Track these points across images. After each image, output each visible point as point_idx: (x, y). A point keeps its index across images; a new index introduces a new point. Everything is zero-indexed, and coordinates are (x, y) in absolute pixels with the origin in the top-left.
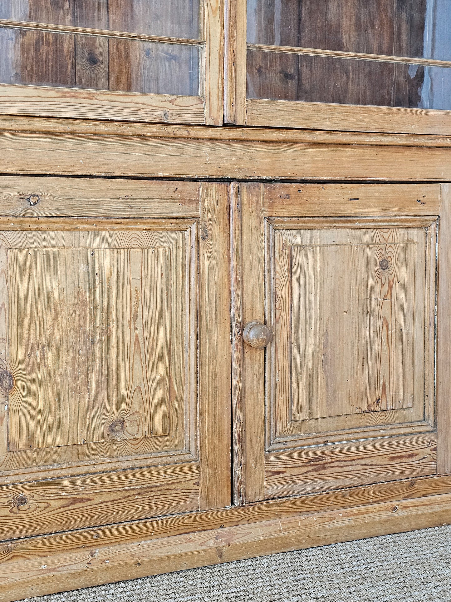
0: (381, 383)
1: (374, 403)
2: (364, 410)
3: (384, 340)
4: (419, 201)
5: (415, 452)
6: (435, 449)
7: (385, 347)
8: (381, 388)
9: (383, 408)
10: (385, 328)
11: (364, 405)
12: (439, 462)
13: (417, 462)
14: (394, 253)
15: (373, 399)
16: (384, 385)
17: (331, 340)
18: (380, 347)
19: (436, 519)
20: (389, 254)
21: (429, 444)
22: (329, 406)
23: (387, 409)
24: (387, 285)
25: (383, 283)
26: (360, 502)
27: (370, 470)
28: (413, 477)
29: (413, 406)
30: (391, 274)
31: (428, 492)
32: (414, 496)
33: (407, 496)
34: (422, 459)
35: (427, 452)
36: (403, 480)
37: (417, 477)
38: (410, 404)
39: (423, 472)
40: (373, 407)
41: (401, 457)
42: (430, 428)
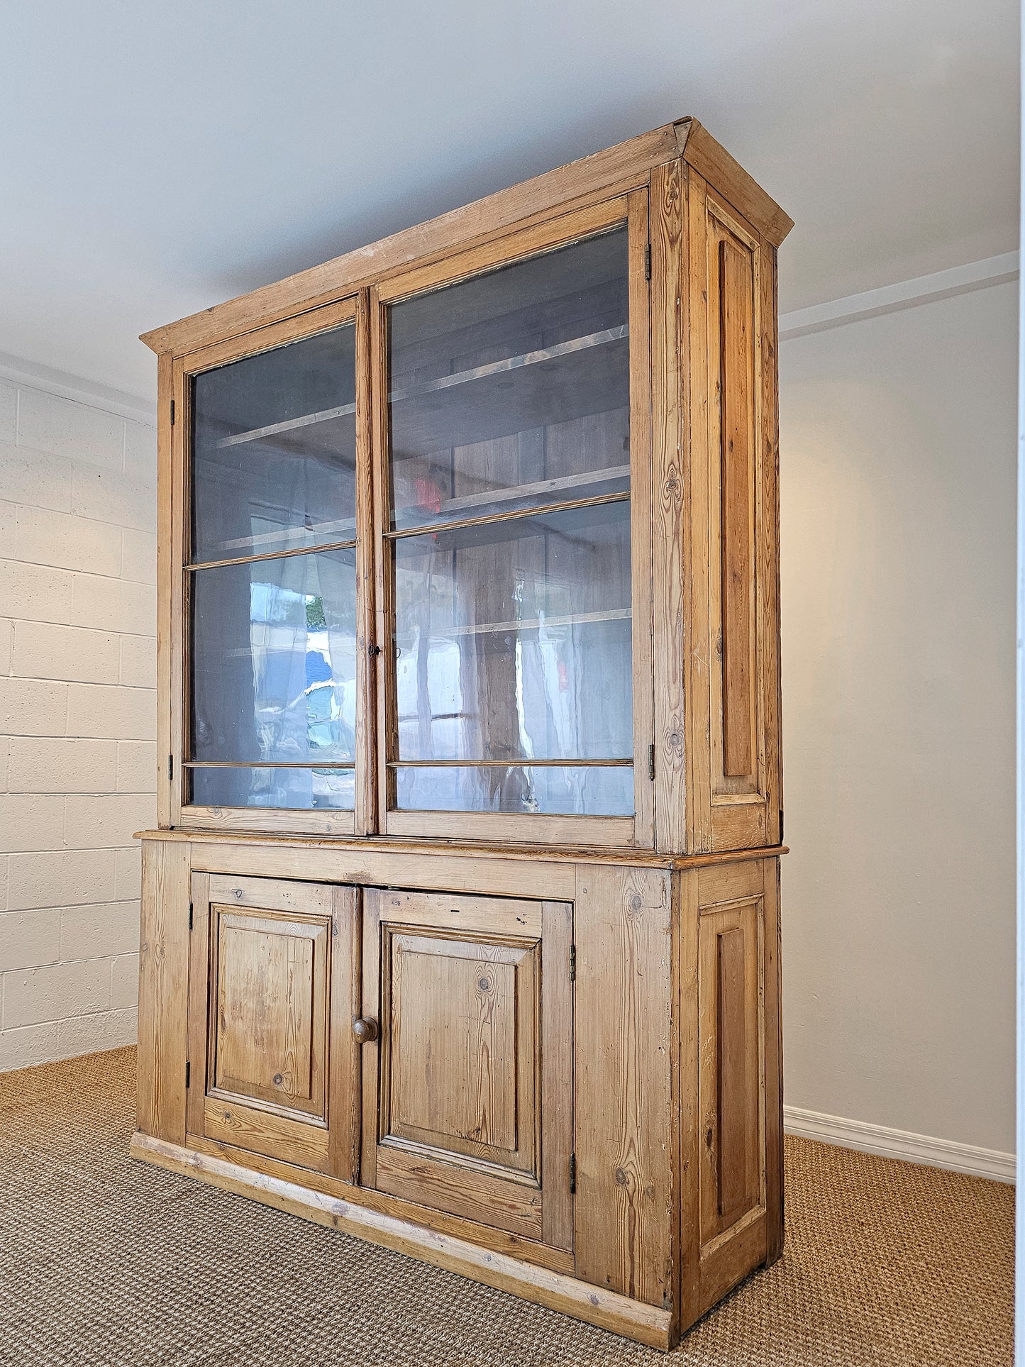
0: (482, 1112)
1: (474, 1131)
2: (463, 1135)
3: (485, 1067)
4: (519, 920)
5: (518, 1205)
6: (541, 1211)
7: (485, 1074)
8: (481, 1118)
9: (484, 1140)
10: (485, 1053)
11: (463, 1129)
12: (544, 1228)
13: (519, 1217)
14: (493, 973)
15: (472, 1128)
16: (484, 1115)
17: (433, 1052)
19: (530, 1292)
20: (489, 974)
21: (533, 1201)
22: (430, 1120)
23: (487, 1143)
24: (487, 1006)
25: (483, 1003)
26: (459, 1234)
27: (469, 1204)
28: (515, 1233)
29: (517, 1150)
30: (491, 996)
31: (532, 1258)
32: (515, 1254)
33: (508, 1251)
34: (525, 1216)
35: (530, 1209)
36: (503, 1231)
37: (519, 1235)
38: (512, 1147)
39: (526, 1232)
40: (472, 1136)
41: (502, 1203)
42: (535, 1184)
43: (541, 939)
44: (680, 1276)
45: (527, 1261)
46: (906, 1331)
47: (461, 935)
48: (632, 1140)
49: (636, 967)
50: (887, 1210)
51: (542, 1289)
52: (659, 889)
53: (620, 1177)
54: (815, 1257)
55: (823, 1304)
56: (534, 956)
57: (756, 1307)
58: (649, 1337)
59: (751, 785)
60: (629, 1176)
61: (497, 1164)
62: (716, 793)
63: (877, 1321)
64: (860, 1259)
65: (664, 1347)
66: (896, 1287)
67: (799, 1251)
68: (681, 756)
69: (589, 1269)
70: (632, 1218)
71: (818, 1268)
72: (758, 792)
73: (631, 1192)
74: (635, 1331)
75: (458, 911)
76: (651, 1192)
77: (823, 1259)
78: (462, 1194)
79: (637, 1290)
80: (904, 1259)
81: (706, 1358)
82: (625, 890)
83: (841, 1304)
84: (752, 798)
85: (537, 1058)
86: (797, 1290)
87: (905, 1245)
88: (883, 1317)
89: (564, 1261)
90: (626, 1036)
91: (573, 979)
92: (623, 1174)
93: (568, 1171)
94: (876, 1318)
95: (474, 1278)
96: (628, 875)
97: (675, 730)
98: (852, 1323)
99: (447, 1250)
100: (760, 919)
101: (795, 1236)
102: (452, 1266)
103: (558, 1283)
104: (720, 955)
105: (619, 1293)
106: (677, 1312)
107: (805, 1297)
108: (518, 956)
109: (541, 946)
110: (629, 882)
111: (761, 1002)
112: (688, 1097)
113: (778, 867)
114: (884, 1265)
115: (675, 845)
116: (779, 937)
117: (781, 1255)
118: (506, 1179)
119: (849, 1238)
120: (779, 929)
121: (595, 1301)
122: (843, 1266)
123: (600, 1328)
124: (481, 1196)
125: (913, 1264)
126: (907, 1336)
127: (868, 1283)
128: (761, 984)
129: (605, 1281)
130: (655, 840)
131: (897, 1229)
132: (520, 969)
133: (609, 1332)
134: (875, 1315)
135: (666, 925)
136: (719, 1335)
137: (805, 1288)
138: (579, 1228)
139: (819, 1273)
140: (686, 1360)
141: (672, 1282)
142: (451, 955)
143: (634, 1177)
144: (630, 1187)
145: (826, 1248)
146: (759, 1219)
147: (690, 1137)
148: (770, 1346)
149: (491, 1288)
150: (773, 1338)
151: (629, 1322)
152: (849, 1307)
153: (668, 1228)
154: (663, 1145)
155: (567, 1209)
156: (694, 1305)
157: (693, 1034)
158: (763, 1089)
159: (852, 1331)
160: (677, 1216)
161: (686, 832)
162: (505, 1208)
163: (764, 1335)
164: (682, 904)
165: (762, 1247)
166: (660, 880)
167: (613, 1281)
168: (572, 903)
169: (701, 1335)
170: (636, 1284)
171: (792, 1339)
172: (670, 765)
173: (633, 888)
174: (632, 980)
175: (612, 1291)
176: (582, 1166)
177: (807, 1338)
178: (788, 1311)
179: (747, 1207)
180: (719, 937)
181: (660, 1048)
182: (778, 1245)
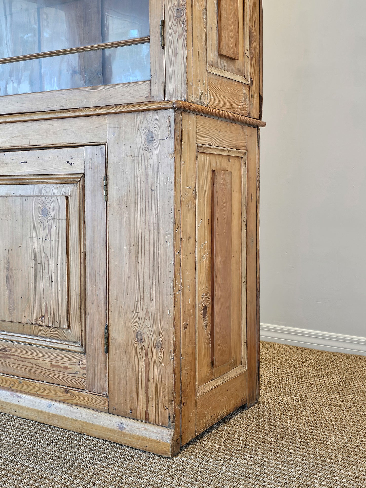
0: (44, 304)
1: (39, 319)
2: (33, 322)
4: (68, 162)
5: (70, 366)
6: (85, 369)
7: (47, 277)
8: (44, 308)
9: (46, 324)
10: (46, 262)
11: (32, 318)
12: (87, 380)
14: (51, 204)
15: (39, 316)
16: (46, 306)
17: (11, 266)
18: (43, 276)
19: (77, 426)
20: (48, 204)
21: (80, 362)
22: (10, 314)
23: (49, 325)
24: (47, 228)
26: (30, 392)
27: (37, 369)
28: (68, 387)
29: (69, 328)
30: (50, 220)
31: (79, 402)
32: (68, 401)
33: (62, 400)
34: (74, 374)
35: (78, 368)
36: (60, 386)
37: (71, 387)
38: (65, 326)
39: (76, 385)
40: (39, 322)
41: (59, 366)
42: (81, 350)
43: (84, 174)
44: (181, 404)
45: (76, 405)
46: (339, 440)
47: (29, 179)
48: (147, 311)
49: (150, 185)
50: (329, 377)
51: (86, 423)
52: (166, 125)
53: (139, 338)
54: (280, 402)
55: (284, 427)
56: (80, 188)
57: (237, 430)
58: (158, 448)
59: (239, 70)
60: (145, 336)
61: (55, 339)
62: (212, 65)
63: (320, 435)
64: (310, 402)
65: (168, 454)
66: (333, 416)
67: (269, 399)
68: (183, 25)
69: (118, 406)
70: (147, 365)
71: (281, 407)
72: (244, 76)
73: (146, 347)
74: (148, 445)
75: (26, 162)
76: (160, 346)
77: (285, 403)
78: (32, 364)
79: (150, 416)
80: (339, 401)
81: (198, 460)
82: (142, 129)
83: (295, 426)
84: (239, 78)
85: (82, 261)
86: (266, 420)
87: (340, 394)
88: (324, 433)
89: (101, 402)
90: (143, 237)
91: (106, 201)
92: (141, 335)
93: (104, 338)
94: (319, 433)
95: (39, 420)
96: (144, 118)
97: (179, 6)
98: (303, 437)
99: (22, 403)
100: (244, 170)
101: (268, 391)
102: (25, 414)
103: (96, 418)
104: (213, 184)
105: (138, 420)
106: (178, 430)
107: (272, 424)
108: (69, 189)
109: (84, 179)
110: (145, 124)
111: (244, 227)
112: (188, 278)
113: (258, 137)
114: (325, 405)
115: (179, 95)
116: (258, 186)
117: (257, 402)
118: (62, 349)
119: (303, 391)
120: (258, 180)
121: (121, 427)
122: (298, 406)
123: (124, 446)
124: (45, 364)
125: (345, 404)
126: (340, 443)
127: (314, 414)
128: (244, 214)
129: (129, 413)
130: (165, 94)
131: (335, 386)
132: (70, 199)
133: (131, 448)
134: (319, 432)
135: (171, 151)
136: (209, 446)
137: (272, 418)
138: (111, 377)
139: (282, 410)
140: (183, 461)
141: (175, 408)
142: (22, 194)
143: (148, 336)
144: (146, 344)
145: (288, 397)
146: (241, 374)
147: (189, 308)
148: (244, 452)
149: (51, 426)
150: (247, 447)
151: (144, 439)
152: (301, 428)
153: (172, 369)
154: (169, 311)
155: (103, 365)
156: (192, 426)
157: (192, 235)
158: (245, 286)
159: (302, 441)
160: (178, 361)
161: (187, 84)
162: (61, 369)
163: (241, 445)
164: (183, 137)
165: (244, 394)
166: (166, 118)
167: (134, 412)
168: (105, 145)
169: (196, 447)
170: (150, 412)
171: (260, 447)
172: (175, 33)
173: (148, 127)
174: (147, 195)
175: (134, 419)
176: (112, 334)
177: (271, 446)
178: (259, 431)
179: (233, 365)
180: (213, 172)
181: (166, 241)
182: (255, 394)
